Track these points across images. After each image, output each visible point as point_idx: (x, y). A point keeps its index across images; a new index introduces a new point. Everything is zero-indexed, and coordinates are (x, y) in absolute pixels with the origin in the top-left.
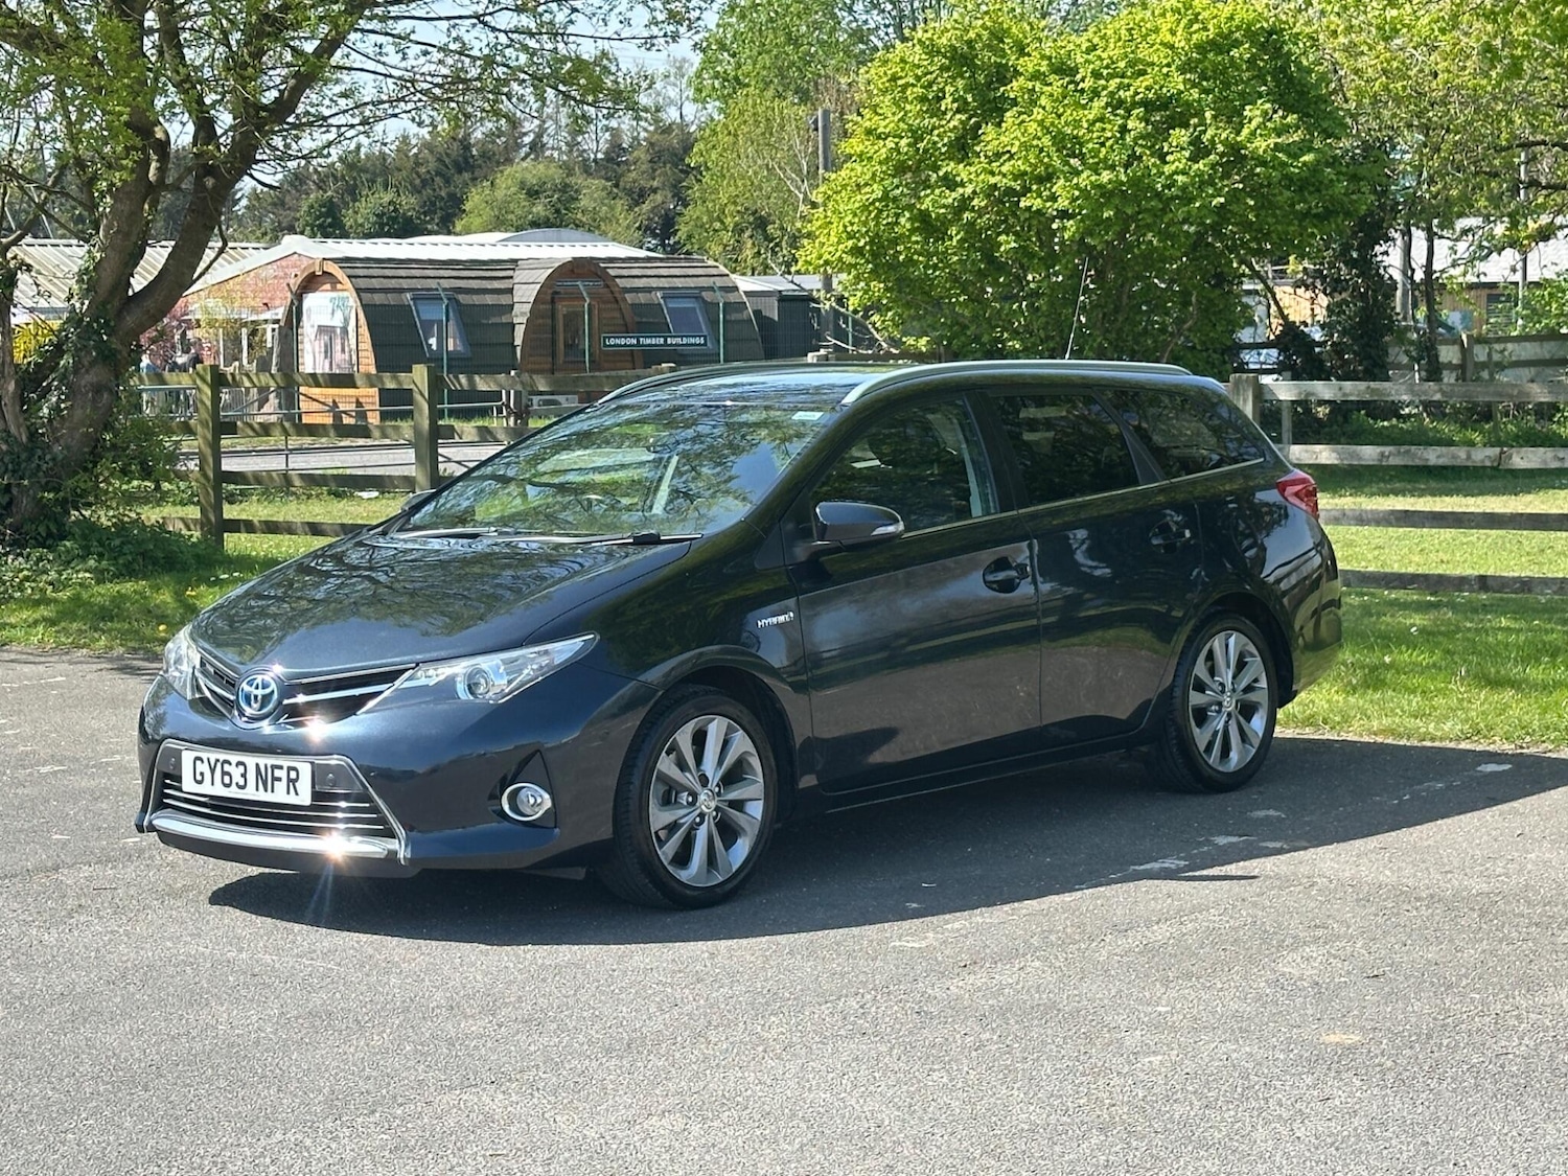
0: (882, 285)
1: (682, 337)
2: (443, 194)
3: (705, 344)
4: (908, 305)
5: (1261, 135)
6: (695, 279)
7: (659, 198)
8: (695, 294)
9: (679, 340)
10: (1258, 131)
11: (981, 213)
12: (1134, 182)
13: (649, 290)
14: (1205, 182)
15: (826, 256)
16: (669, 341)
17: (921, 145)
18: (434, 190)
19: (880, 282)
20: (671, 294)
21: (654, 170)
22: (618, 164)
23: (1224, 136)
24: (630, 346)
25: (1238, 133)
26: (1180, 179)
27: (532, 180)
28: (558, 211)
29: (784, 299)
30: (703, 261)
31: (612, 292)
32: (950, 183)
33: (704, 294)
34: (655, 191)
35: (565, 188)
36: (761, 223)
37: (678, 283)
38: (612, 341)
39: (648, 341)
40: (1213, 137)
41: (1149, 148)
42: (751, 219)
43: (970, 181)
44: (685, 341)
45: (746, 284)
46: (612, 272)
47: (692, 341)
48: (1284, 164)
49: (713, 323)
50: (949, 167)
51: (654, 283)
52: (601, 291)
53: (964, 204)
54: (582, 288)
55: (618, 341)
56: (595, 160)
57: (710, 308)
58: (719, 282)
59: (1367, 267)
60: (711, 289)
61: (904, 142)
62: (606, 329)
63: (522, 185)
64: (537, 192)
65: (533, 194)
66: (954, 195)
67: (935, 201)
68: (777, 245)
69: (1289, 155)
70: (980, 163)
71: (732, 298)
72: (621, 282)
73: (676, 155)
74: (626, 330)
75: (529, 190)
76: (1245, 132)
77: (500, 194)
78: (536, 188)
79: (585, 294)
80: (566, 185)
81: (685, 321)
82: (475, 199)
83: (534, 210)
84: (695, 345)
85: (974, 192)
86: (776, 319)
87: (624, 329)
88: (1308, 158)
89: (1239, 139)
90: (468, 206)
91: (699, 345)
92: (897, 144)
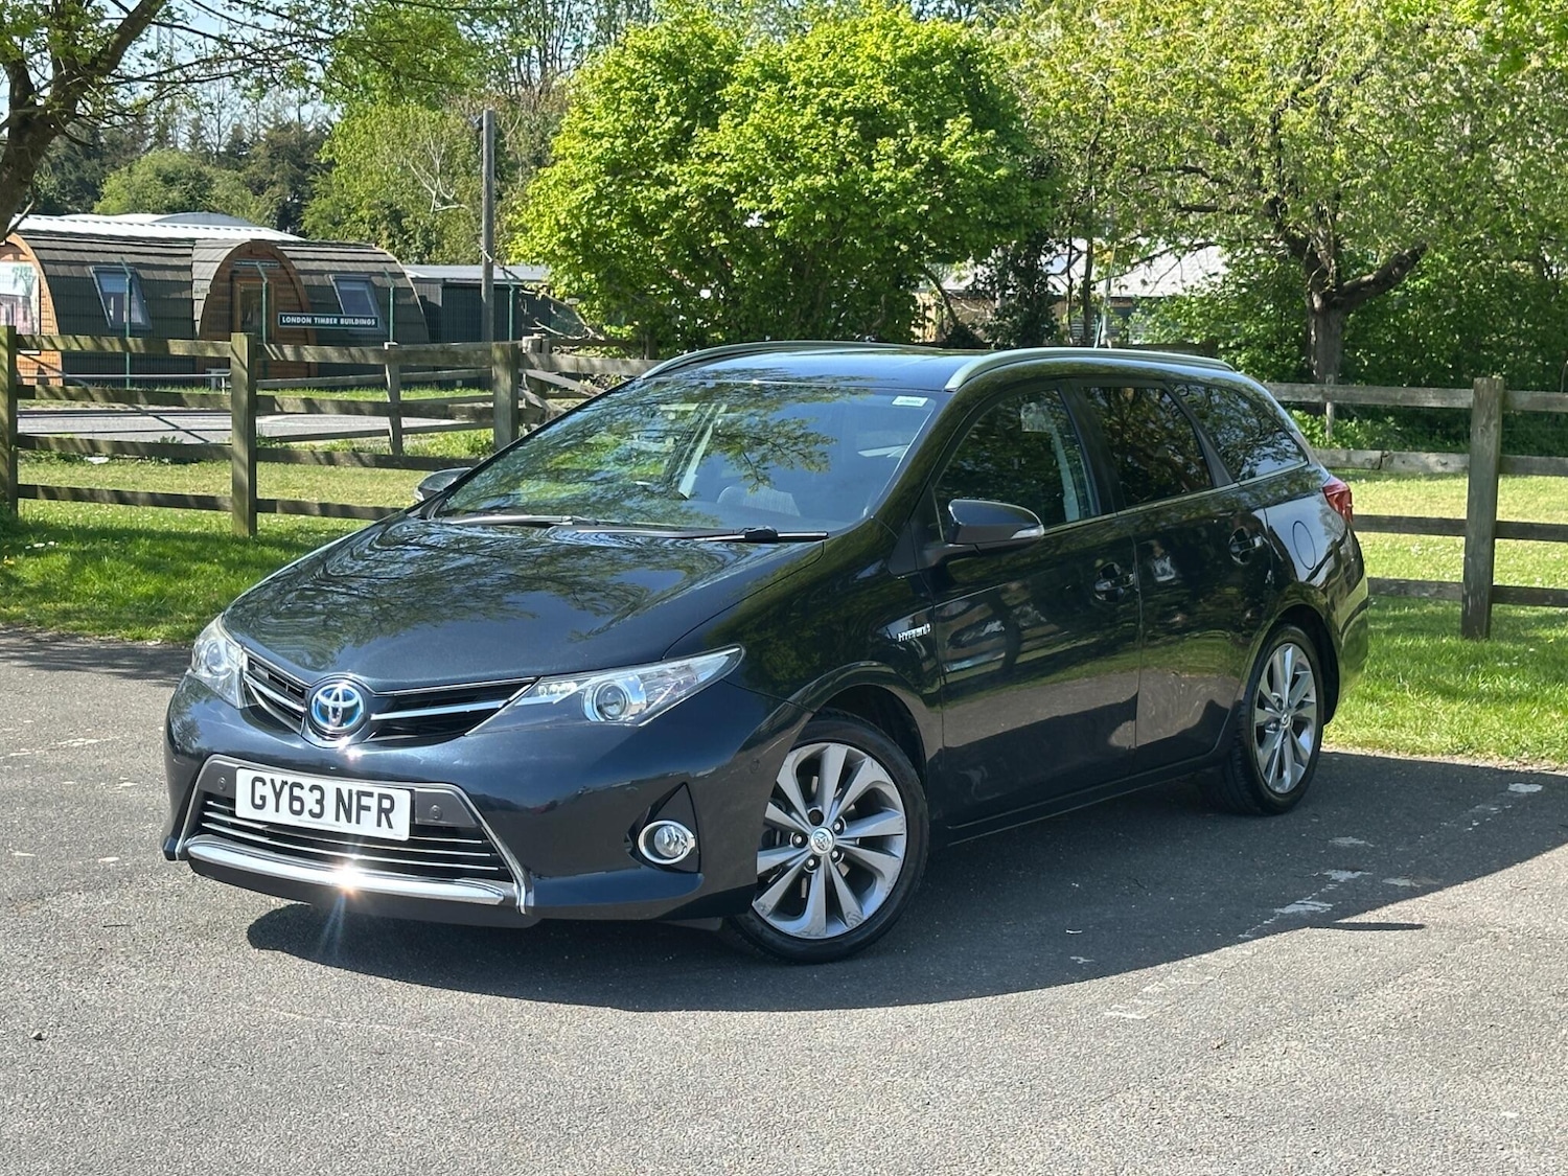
0: (593, 276)
1: (354, 318)
2: (73, 178)
3: (376, 326)
4: (616, 296)
5: (961, 147)
6: (365, 264)
7: (277, 190)
8: (366, 279)
9: (351, 321)
10: (959, 144)
11: (691, 212)
12: (843, 188)
13: (321, 273)
14: (907, 190)
15: (539, 249)
16: (342, 321)
17: (635, 146)
18: (64, 174)
19: (591, 273)
20: (342, 277)
21: (274, 165)
22: (240, 158)
23: (927, 146)
24: (306, 324)
25: (939, 145)
26: (888, 186)
27: (167, 167)
28: (192, 198)
29: (448, 286)
30: (371, 248)
31: (288, 273)
32: (664, 182)
33: (373, 278)
34: (273, 184)
35: (199, 176)
36: (396, 217)
37: (350, 267)
38: (288, 320)
39: (323, 321)
40: (916, 148)
41: (858, 155)
42: (387, 212)
43: (684, 181)
44: (357, 322)
45: (411, 271)
46: (289, 255)
47: (364, 322)
48: (979, 176)
49: (384, 307)
50: (662, 168)
51: (326, 266)
52: (278, 271)
53: (674, 203)
54: (260, 268)
55: (294, 320)
56: (217, 153)
57: (380, 293)
58: (390, 268)
59: (1032, 275)
60: (382, 274)
61: (619, 142)
62: (281, 308)
63: (158, 172)
64: (173, 179)
65: (169, 181)
66: (667, 192)
67: (648, 197)
68: (411, 237)
69: (985, 168)
70: (693, 164)
71: (400, 283)
72: (298, 265)
73: (294, 152)
74: (301, 310)
75: (165, 177)
76: (946, 143)
77: (137, 179)
78: (172, 175)
79: (263, 274)
80: (200, 174)
81: (356, 305)
82: (113, 183)
83: (170, 195)
84: (366, 326)
85: (688, 191)
86: (440, 304)
87: (298, 308)
88: (1002, 172)
89: (941, 150)
90: (105, 189)
91: (371, 326)
92: (612, 144)
